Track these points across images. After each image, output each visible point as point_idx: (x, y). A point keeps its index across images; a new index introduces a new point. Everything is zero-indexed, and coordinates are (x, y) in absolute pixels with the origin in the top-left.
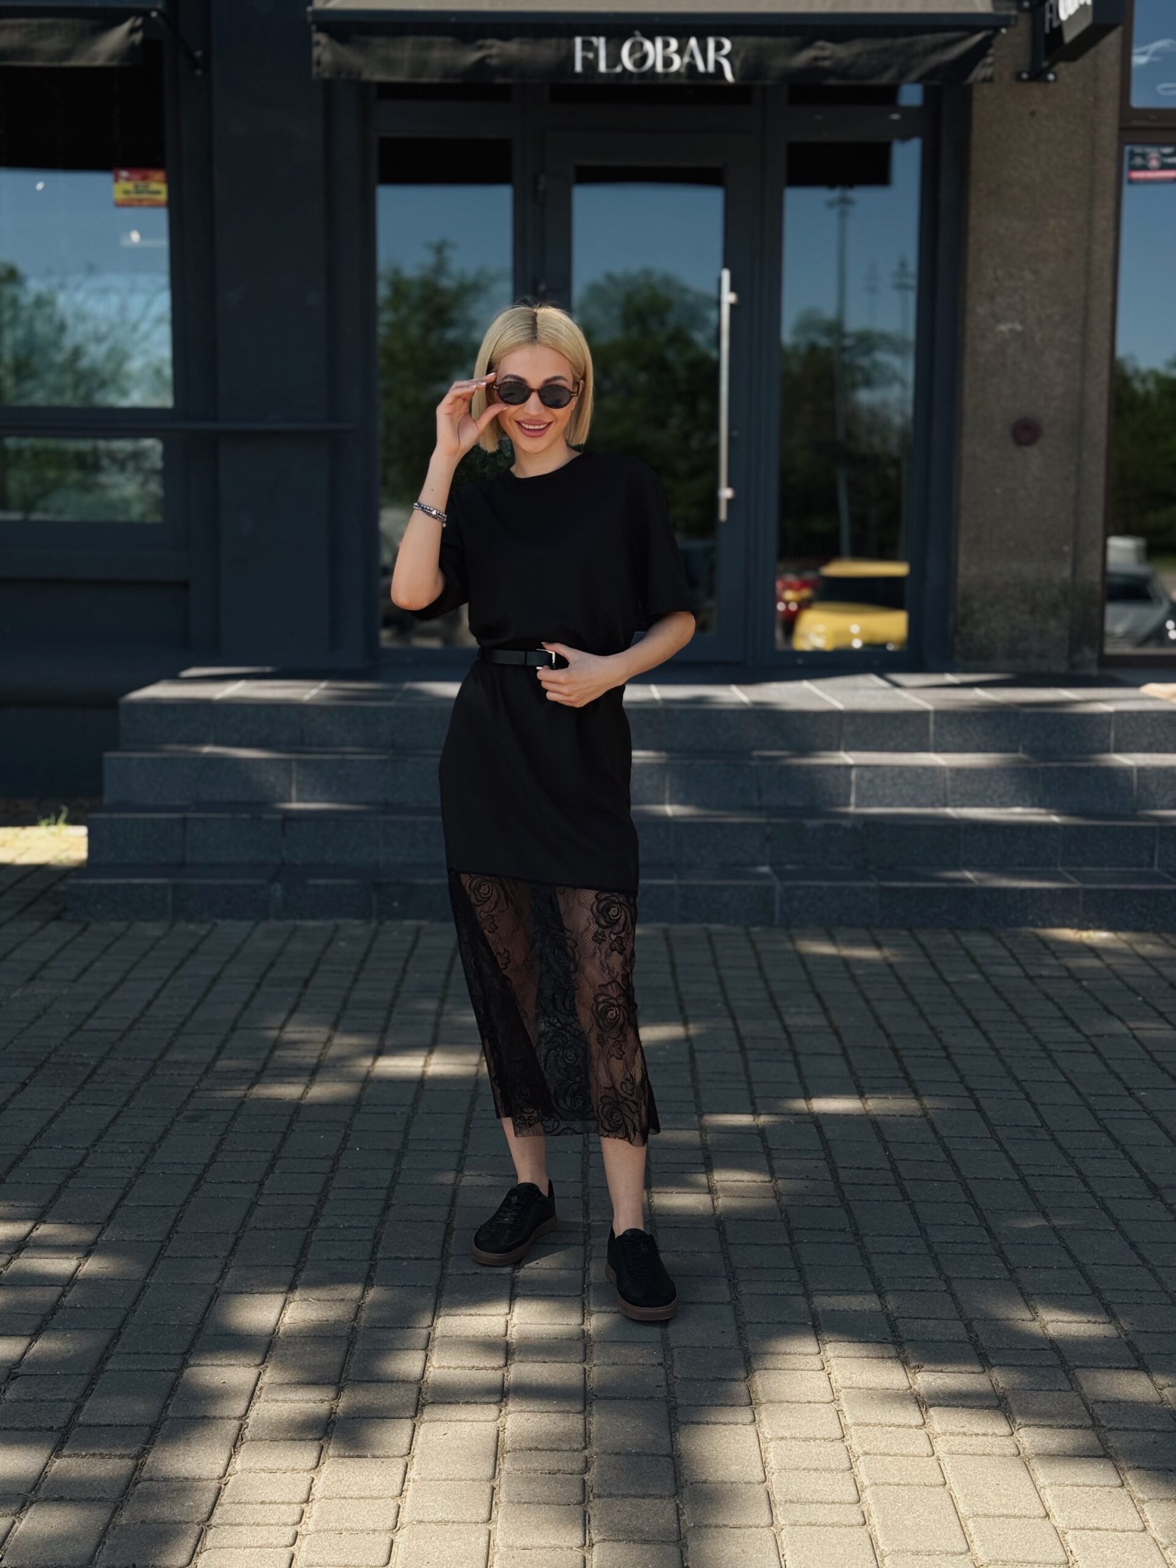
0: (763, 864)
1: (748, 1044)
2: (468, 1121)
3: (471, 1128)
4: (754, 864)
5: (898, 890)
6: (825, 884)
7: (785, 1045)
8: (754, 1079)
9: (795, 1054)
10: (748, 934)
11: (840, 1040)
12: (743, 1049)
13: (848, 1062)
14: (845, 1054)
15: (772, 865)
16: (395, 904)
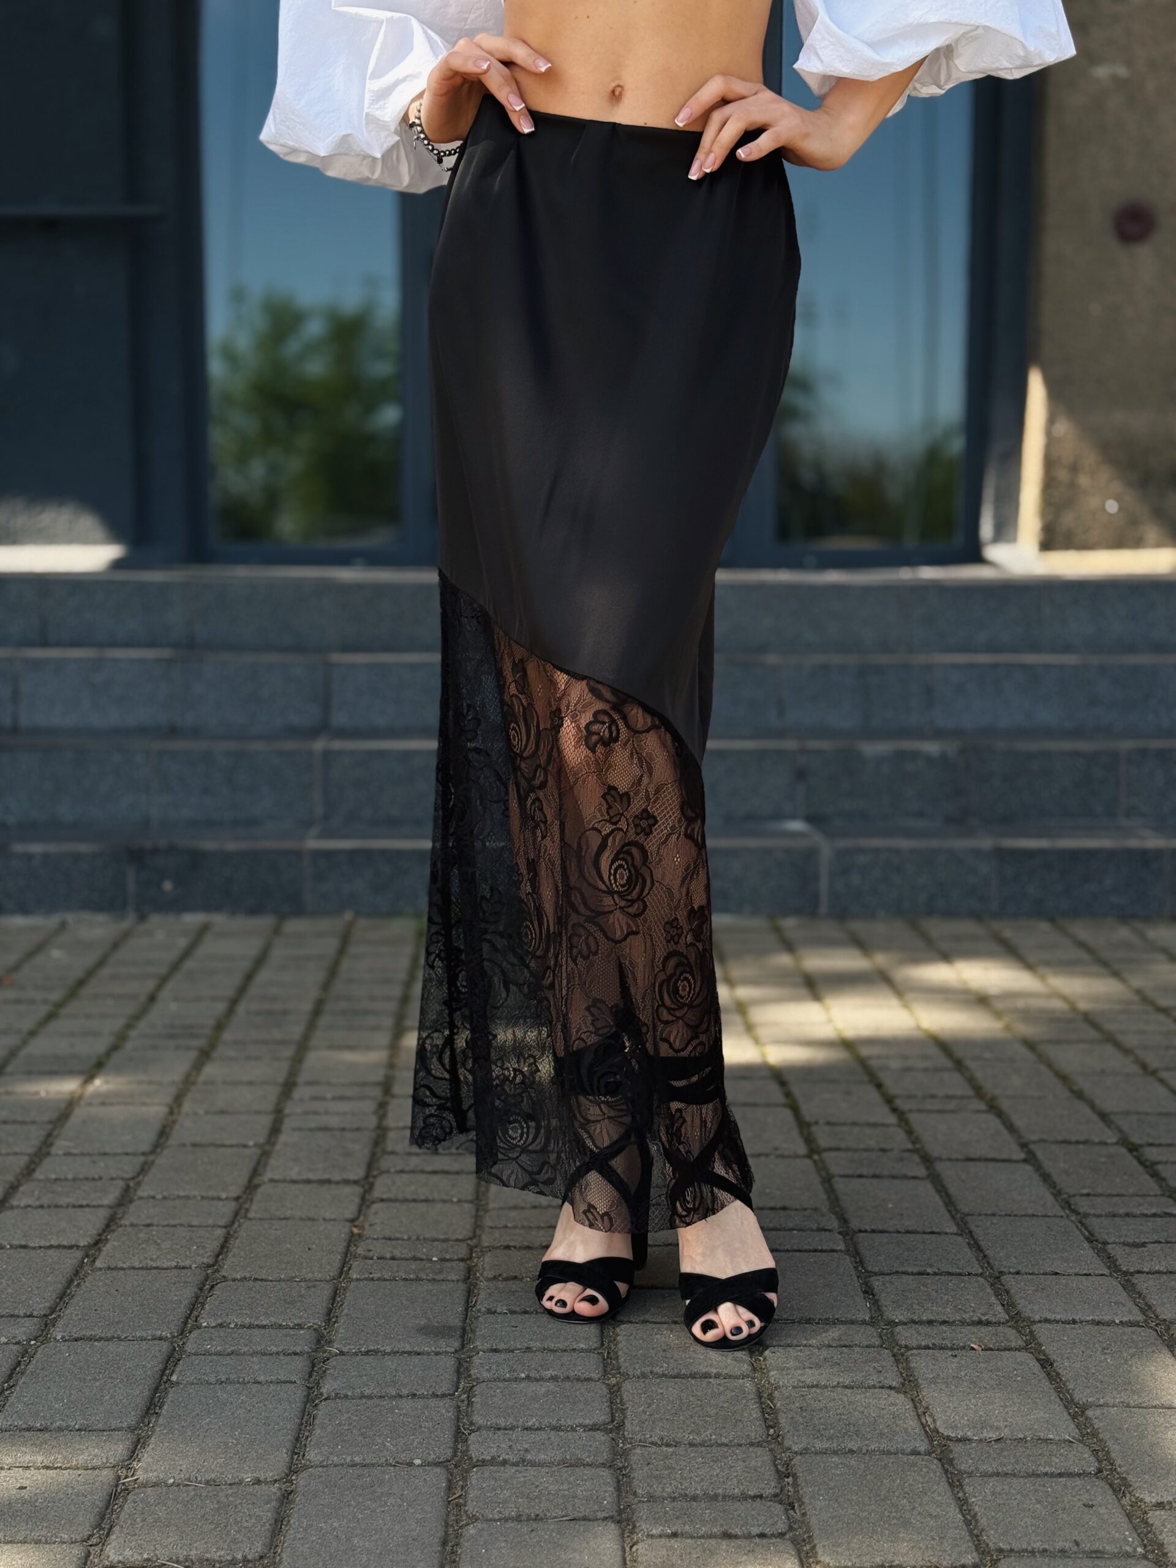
0: (793, 817)
1: (823, 1139)
2: (171, 1360)
3: (173, 1384)
4: (779, 816)
5: (1029, 854)
6: (904, 844)
7: (899, 1139)
8: (855, 1224)
9: (927, 1160)
10: (777, 930)
11: (1011, 1128)
12: (813, 1150)
13: (1046, 1177)
14: (1031, 1159)
15: (809, 819)
16: (168, 886)
